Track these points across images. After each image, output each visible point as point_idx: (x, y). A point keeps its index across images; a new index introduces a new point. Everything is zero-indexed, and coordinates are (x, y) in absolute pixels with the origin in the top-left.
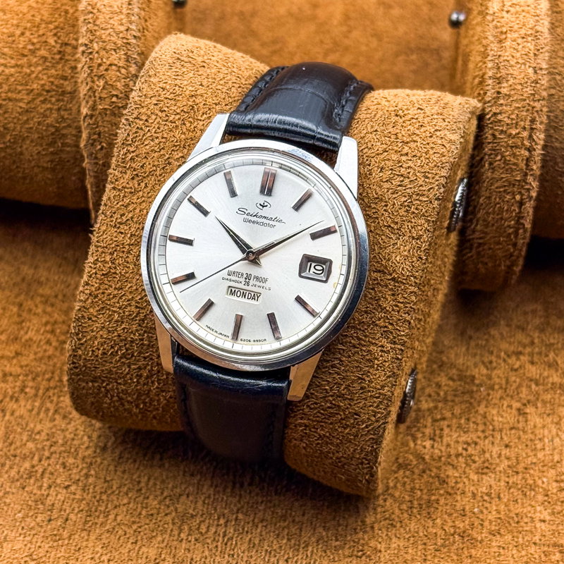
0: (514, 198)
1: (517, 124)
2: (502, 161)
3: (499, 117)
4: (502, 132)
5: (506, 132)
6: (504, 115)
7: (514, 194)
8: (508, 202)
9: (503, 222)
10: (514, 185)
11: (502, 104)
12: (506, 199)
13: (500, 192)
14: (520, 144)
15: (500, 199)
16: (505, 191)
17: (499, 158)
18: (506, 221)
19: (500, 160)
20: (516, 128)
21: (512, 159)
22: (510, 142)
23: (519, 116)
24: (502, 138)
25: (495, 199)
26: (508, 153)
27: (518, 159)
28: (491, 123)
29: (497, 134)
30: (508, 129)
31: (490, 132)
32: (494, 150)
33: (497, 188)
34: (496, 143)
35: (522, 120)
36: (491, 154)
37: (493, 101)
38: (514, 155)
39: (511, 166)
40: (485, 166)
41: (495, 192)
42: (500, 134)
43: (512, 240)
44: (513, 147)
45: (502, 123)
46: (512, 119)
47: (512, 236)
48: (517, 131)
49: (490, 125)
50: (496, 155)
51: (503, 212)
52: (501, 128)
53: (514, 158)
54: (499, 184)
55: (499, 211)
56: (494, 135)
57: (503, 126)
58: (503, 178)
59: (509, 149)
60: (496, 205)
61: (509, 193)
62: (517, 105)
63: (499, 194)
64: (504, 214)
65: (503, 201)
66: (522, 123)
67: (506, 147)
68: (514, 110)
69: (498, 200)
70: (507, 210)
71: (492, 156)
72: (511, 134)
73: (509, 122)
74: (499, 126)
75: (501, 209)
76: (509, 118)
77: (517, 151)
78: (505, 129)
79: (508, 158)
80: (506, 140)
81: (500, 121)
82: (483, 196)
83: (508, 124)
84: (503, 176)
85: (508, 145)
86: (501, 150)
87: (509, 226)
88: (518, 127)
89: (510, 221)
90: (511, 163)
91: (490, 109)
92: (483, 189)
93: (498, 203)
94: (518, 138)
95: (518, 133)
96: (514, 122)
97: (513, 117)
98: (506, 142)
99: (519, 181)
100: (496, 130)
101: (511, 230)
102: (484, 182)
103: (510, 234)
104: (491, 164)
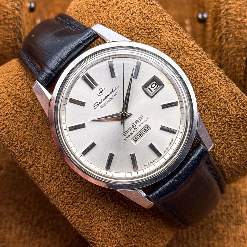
0: (242, 59)
1: (240, 14)
2: (233, 38)
3: (230, 11)
4: (232, 20)
5: (234, 20)
6: (232, 10)
7: (242, 56)
8: (239, 61)
9: (236, 73)
10: (241, 51)
11: (230, 3)
12: (237, 60)
13: (234, 56)
14: (243, 26)
15: (234, 60)
16: (236, 55)
17: (231, 35)
18: (238, 72)
19: (232, 37)
20: (240, 17)
21: (239, 36)
22: (237, 26)
23: (241, 9)
24: (232, 24)
25: (231, 60)
26: (236, 32)
27: (243, 36)
28: (225, 15)
29: (229, 21)
30: (235, 18)
31: (225, 21)
32: (228, 31)
33: (231, 54)
34: (229, 27)
35: (243, 12)
36: (227, 34)
37: (225, 2)
38: (240, 33)
39: (239, 40)
40: (223, 41)
41: (231, 56)
42: (231, 22)
43: (242, 84)
44: (239, 28)
45: (232, 15)
46: (237, 12)
47: (243, 82)
48: (241, 19)
49: (225, 17)
50: (230, 34)
51: (236, 67)
52: (231, 18)
53: (240, 35)
54: (233, 51)
55: (234, 67)
56: (227, 23)
57: (232, 16)
58: (234, 48)
59: (237, 30)
60: (231, 64)
61: (239, 56)
62: (239, 3)
63: (233, 57)
64: (237, 69)
65: (236, 61)
66: (243, 14)
67: (235, 29)
68: (238, 6)
69: (232, 61)
70: (238, 67)
71: (228, 35)
72: (237, 21)
73: (235, 13)
74: (230, 17)
75: (235, 66)
76: (235, 11)
77: (242, 31)
78: (233, 18)
79: (237, 35)
80: (235, 25)
81: (230, 14)
82: (223, 59)
83: (235, 15)
84: (235, 46)
85: (236, 28)
86: (232, 31)
87: (241, 76)
88: (241, 16)
89: (241, 73)
90: (239, 38)
91: (223, 7)
92: (223, 55)
93: (233, 63)
94: (242, 23)
95: (242, 20)
96: (239, 13)
97: (238, 10)
98: (235, 26)
99: (244, 48)
100: (228, 19)
101: (242, 78)
102: (224, 51)
103: (241, 80)
104: (227, 40)
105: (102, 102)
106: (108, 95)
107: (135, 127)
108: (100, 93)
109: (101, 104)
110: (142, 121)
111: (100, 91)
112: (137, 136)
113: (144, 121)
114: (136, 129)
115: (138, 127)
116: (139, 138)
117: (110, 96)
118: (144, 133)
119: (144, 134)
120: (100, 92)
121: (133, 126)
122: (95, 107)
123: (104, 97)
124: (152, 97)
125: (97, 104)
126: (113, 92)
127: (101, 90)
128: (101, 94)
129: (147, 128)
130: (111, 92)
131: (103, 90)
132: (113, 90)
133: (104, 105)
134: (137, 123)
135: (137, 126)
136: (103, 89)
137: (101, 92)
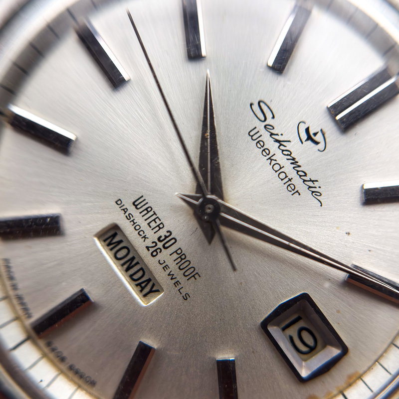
105: (272, 134)
106: (294, 162)
107: (160, 245)
108: (307, 130)
109: (263, 131)
110: (179, 275)
111: (315, 134)
112: (130, 247)
113: (177, 283)
114: (151, 250)
115: (160, 257)
116: (119, 255)
117: (288, 168)
118: (135, 277)
119: (131, 276)
120: (311, 133)
121: (166, 237)
122: (256, 107)
123: (289, 146)
124: (264, 325)
125: (269, 115)
126: (304, 181)
127: (319, 138)
128: (304, 136)
129: (151, 291)
130: (306, 175)
131: (317, 143)
132: (311, 184)
133: (260, 143)
134: (175, 256)
135: (164, 255)
136: (321, 146)
137: (309, 138)
